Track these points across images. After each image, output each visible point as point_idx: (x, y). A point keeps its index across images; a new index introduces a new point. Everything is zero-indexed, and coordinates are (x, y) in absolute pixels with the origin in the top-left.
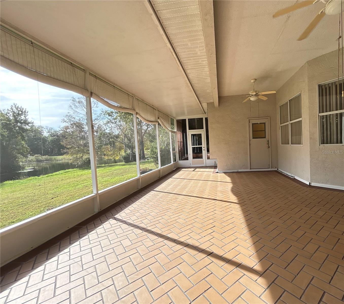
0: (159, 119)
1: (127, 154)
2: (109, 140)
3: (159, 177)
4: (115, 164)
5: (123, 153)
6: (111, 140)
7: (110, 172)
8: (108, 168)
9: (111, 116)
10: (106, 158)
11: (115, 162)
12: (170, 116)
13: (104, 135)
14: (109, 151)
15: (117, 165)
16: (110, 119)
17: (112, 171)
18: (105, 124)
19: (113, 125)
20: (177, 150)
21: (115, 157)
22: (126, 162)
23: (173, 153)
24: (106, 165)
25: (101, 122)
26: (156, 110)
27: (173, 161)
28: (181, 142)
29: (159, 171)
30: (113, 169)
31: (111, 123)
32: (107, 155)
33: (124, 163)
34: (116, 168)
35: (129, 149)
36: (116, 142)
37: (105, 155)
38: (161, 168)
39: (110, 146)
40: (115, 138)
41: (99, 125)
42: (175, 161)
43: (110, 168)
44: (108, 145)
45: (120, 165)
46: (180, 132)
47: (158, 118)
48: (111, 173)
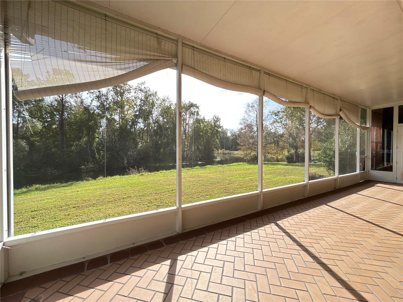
0: (341, 112)
1: (291, 154)
2: (274, 139)
3: (335, 188)
4: (277, 163)
5: (286, 153)
6: (275, 139)
7: (273, 170)
8: (271, 166)
9: (277, 115)
10: (270, 156)
11: (278, 160)
12: (360, 106)
13: (269, 134)
14: (272, 149)
15: (280, 164)
16: (276, 119)
17: (274, 169)
18: (272, 124)
19: (279, 124)
20: (368, 154)
21: (278, 156)
22: (288, 162)
23: (361, 158)
24: (269, 163)
25: (268, 122)
26: (338, 100)
27: (360, 169)
28: (377, 143)
29: (335, 180)
30: (276, 168)
31: (277, 122)
32: (271, 154)
33: (286, 163)
34: (278, 167)
35: (293, 149)
36: (280, 141)
37: (269, 153)
38: (339, 176)
39: (275, 145)
40: (279, 137)
41: (265, 125)
42: (364, 169)
43: (272, 166)
44: (273, 144)
45: (282, 165)
46: (376, 128)
47: (341, 110)
48: (274, 172)
